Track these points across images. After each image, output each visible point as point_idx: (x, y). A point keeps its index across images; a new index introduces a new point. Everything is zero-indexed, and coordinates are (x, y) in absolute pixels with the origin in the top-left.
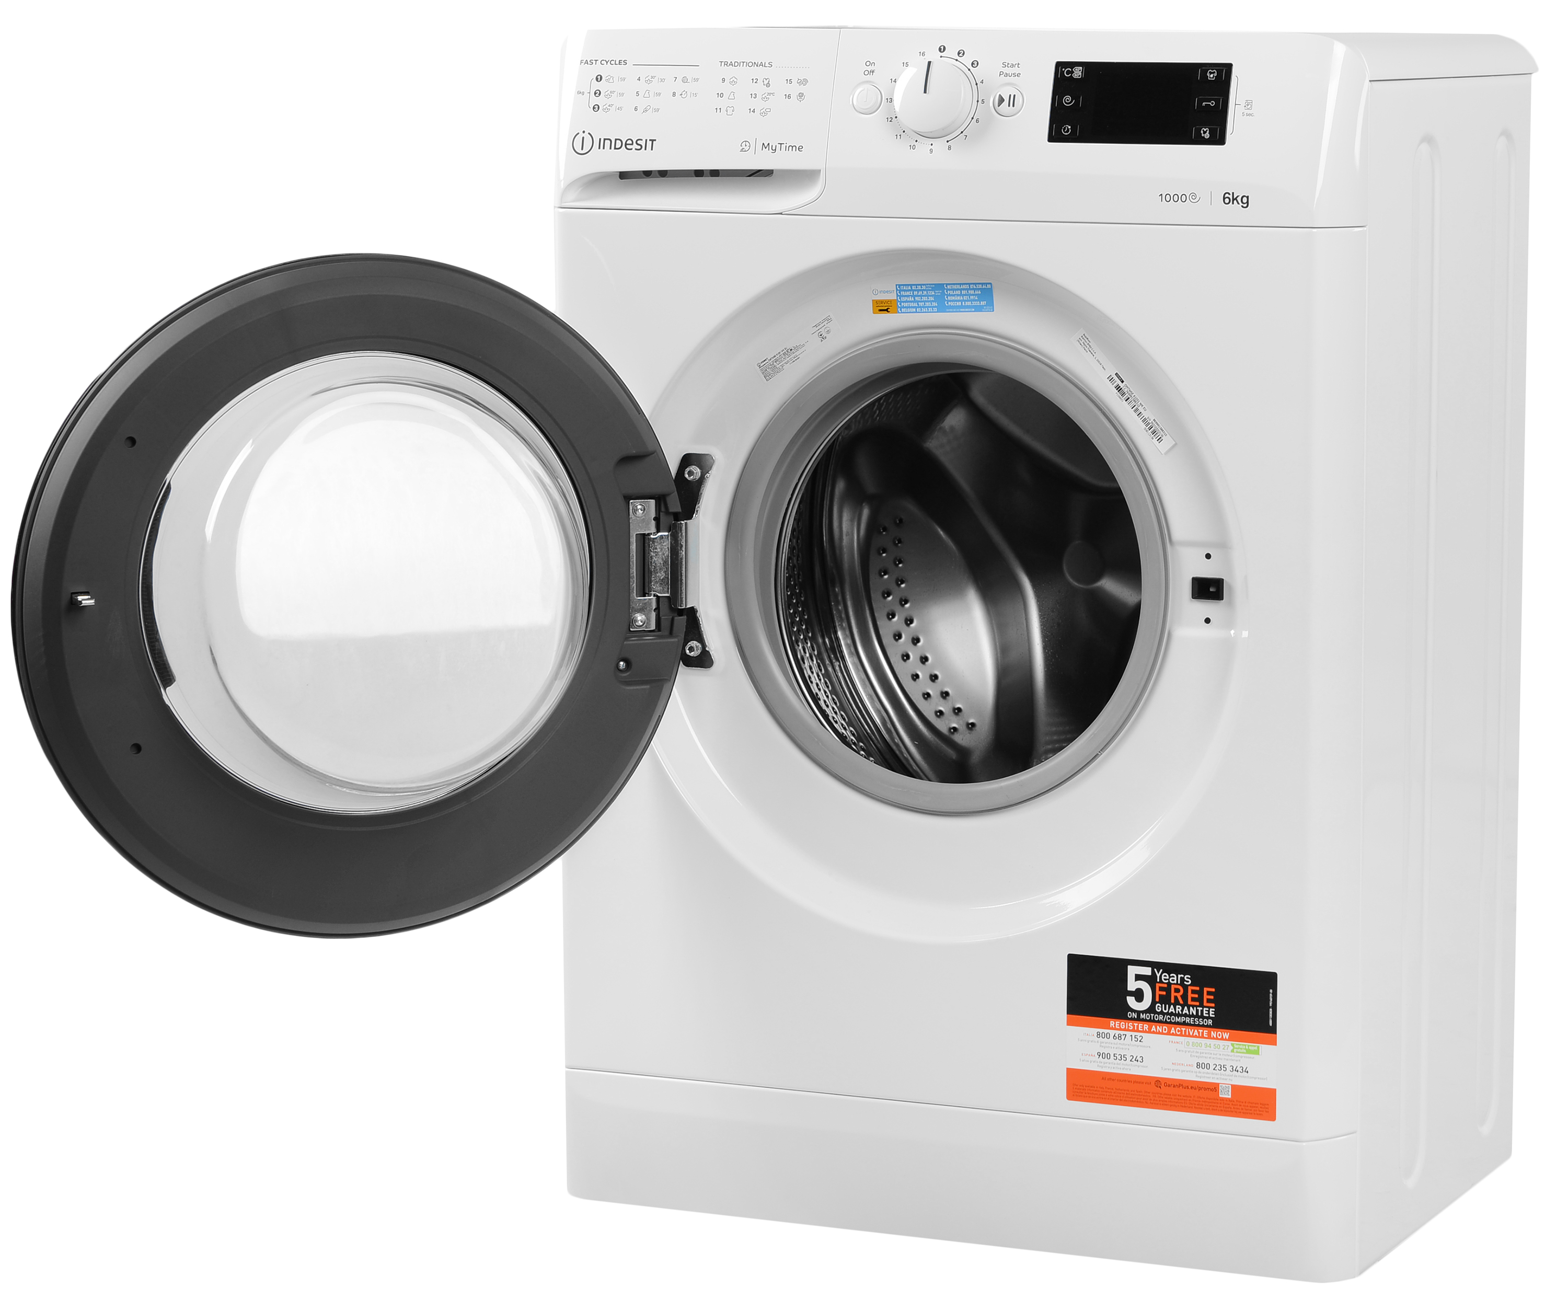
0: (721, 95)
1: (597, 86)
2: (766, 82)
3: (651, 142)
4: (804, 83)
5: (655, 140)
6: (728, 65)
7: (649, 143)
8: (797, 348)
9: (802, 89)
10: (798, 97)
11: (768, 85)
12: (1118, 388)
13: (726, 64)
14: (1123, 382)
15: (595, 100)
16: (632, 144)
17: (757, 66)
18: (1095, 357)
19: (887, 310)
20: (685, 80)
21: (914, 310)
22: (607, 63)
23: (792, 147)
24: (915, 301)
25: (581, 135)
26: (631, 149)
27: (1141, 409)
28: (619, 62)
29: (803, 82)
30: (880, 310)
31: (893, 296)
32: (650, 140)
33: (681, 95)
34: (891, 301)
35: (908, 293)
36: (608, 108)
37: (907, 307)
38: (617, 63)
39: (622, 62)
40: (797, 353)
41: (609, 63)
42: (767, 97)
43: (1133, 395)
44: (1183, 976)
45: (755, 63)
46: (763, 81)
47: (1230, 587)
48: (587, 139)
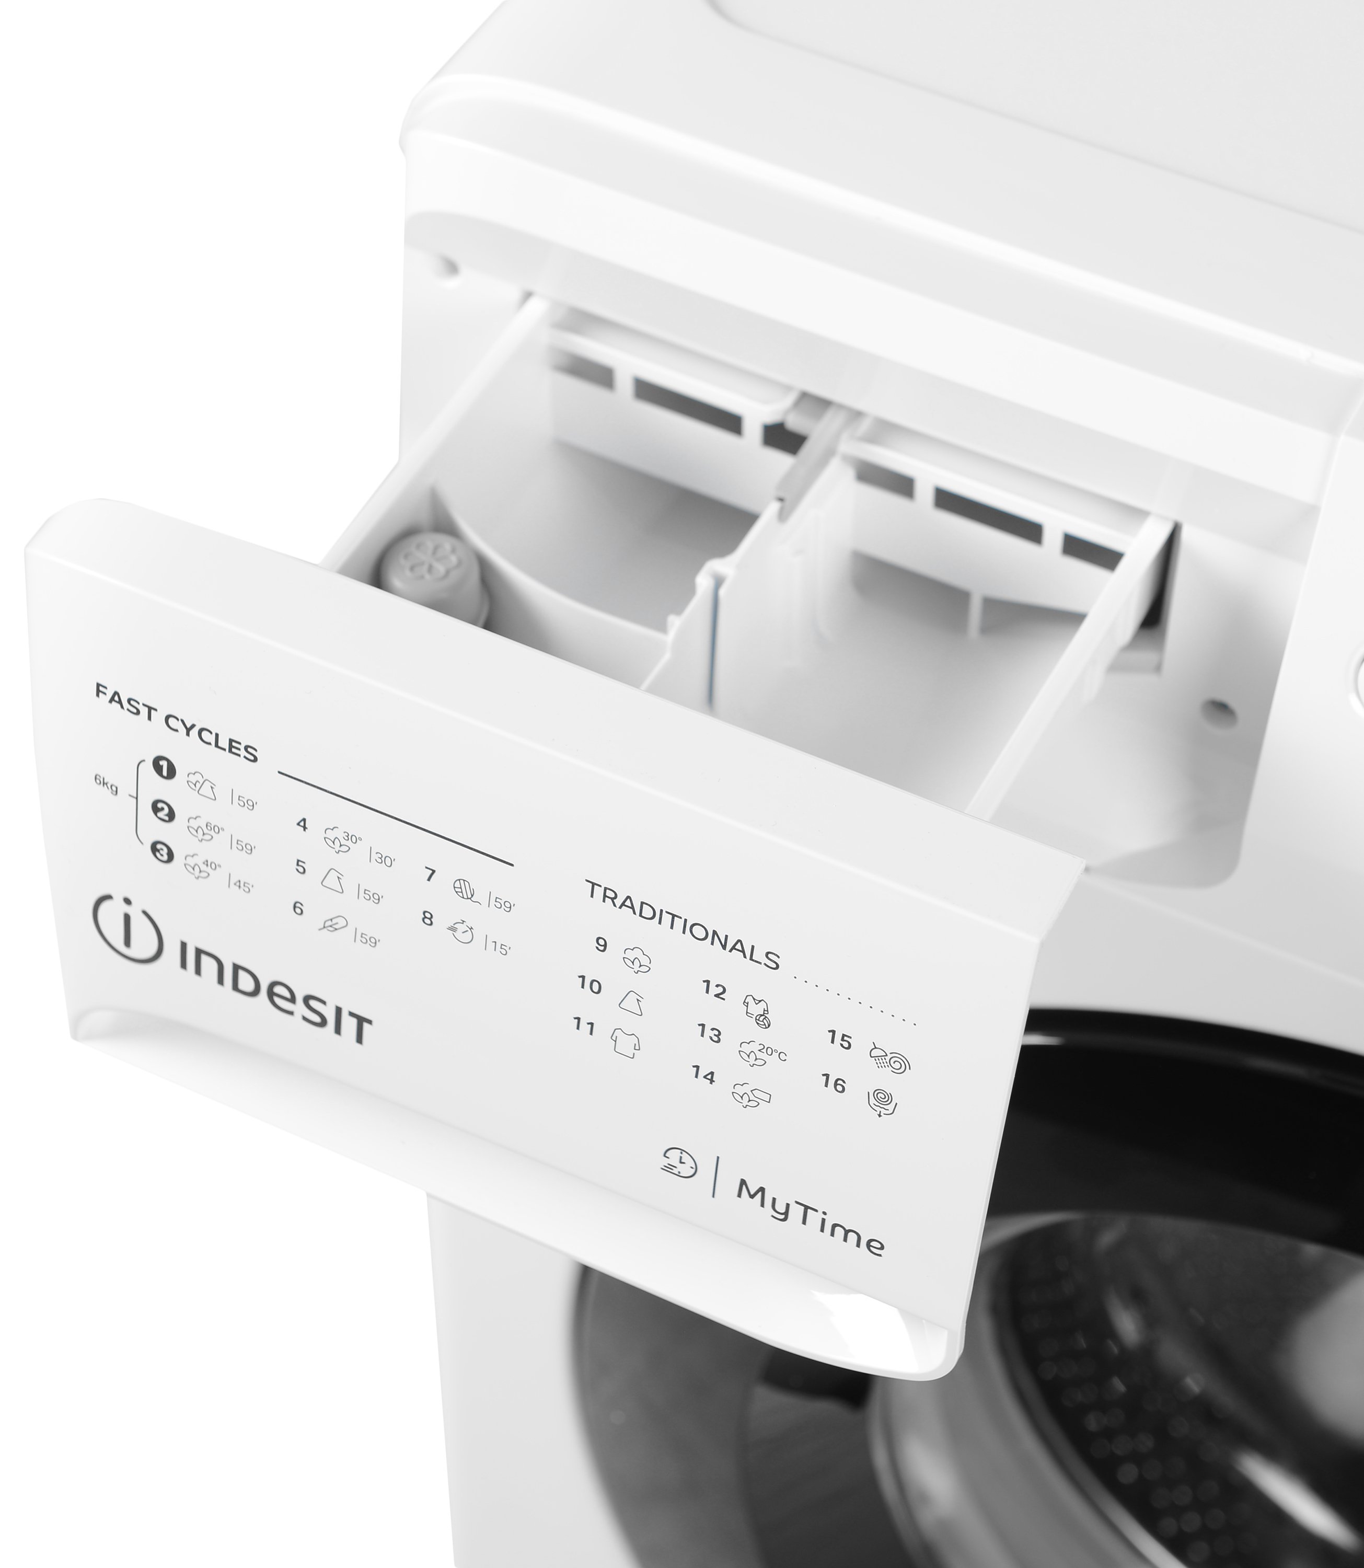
0: (596, 987)
1: (155, 787)
2: (757, 1010)
3: (355, 1020)
4: (897, 1065)
5: (370, 1022)
6: (618, 902)
7: (349, 1025)
9: (886, 1079)
10: (872, 1101)
11: (763, 1020)
13: (609, 896)
15: (154, 829)
16: (293, 1000)
17: (724, 947)
20: (463, 890)
22: (188, 730)
23: (847, 1232)
25: (118, 904)
26: (291, 1013)
28: (231, 747)
29: (899, 1064)
32: (352, 1014)
33: (453, 929)
36: (203, 867)
38: (224, 743)
39: (242, 747)
41: (194, 733)
42: (759, 1055)
45: (715, 933)
46: (746, 1004)
48: (140, 927)
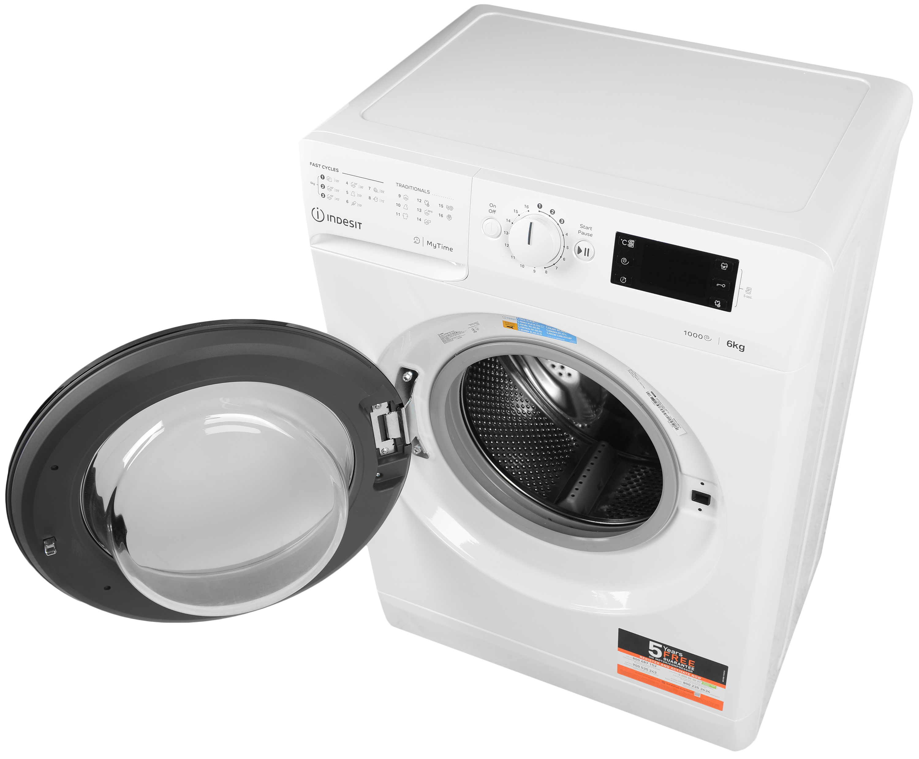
0: (399, 205)
1: (322, 182)
2: (427, 203)
3: (359, 224)
4: (451, 209)
5: (361, 224)
6: (402, 186)
7: (358, 225)
8: (460, 332)
9: (449, 212)
10: (448, 218)
11: (428, 205)
12: (652, 399)
13: (400, 185)
14: (655, 397)
15: (322, 191)
16: (348, 223)
17: (420, 191)
18: (639, 381)
19: (512, 327)
20: (375, 190)
21: (528, 331)
22: (326, 168)
23: (446, 248)
24: (528, 327)
25: (316, 209)
26: (347, 226)
27: (666, 412)
28: (334, 170)
29: (450, 208)
30: (508, 327)
31: (515, 322)
32: (358, 223)
33: (374, 199)
34: (514, 324)
35: (524, 323)
36: (330, 197)
37: (524, 329)
38: (333, 169)
39: (336, 169)
40: (460, 335)
41: (327, 168)
42: (428, 213)
43: (661, 404)
44: (678, 653)
45: (418, 189)
46: (425, 202)
47: (714, 500)
48: (320, 213)
